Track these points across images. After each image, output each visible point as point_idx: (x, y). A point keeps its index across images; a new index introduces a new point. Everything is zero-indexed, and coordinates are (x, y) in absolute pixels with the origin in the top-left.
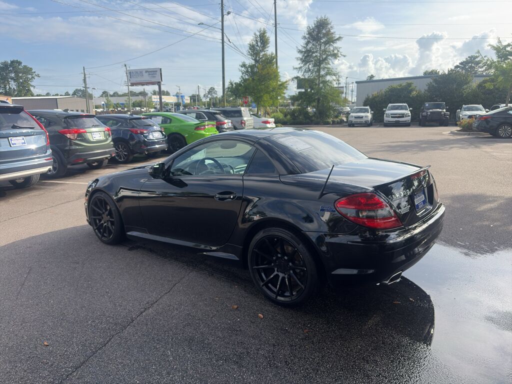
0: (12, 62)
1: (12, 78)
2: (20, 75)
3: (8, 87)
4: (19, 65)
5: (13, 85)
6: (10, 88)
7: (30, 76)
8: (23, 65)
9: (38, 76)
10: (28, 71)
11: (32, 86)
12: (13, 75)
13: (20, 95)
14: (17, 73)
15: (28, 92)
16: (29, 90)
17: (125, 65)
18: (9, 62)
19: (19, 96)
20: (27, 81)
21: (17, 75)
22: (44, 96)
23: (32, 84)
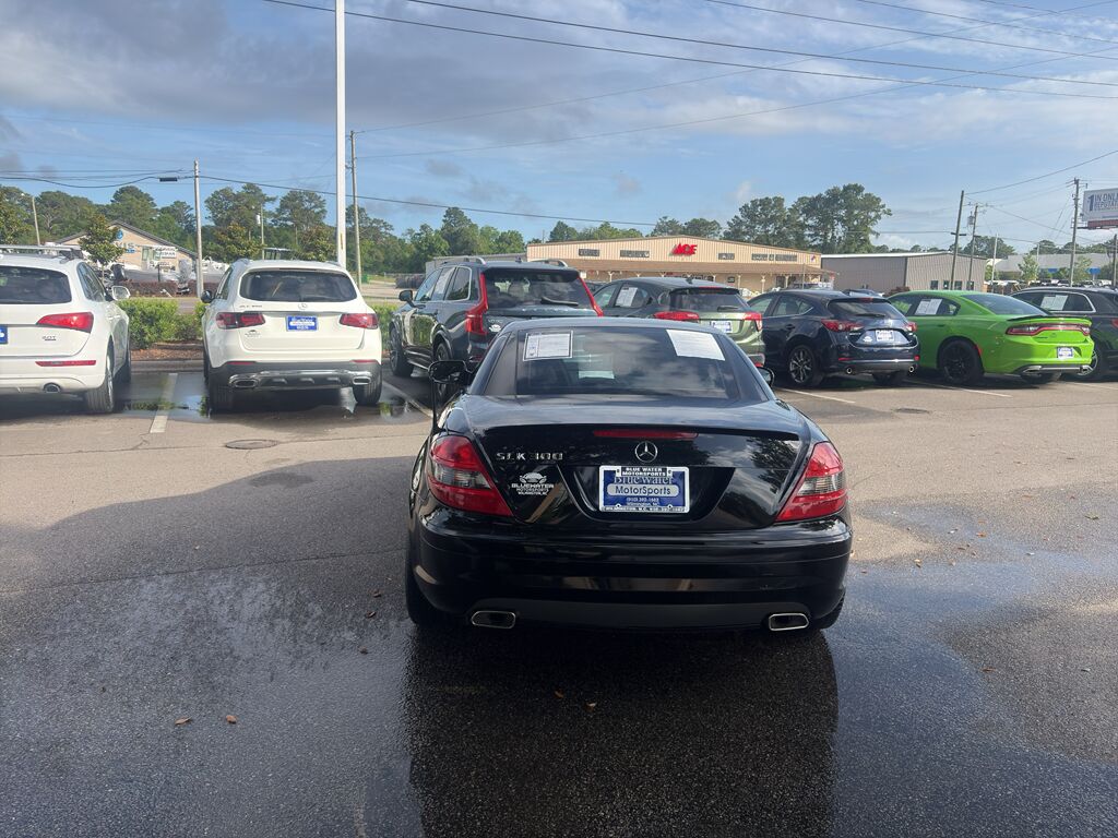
0: (846, 189)
1: (840, 219)
2: (856, 212)
3: (830, 235)
4: (858, 194)
5: (840, 231)
6: (833, 237)
7: (873, 214)
8: (864, 193)
9: (889, 213)
10: (872, 203)
11: (874, 233)
12: (843, 213)
13: (847, 249)
14: (850, 208)
15: (864, 244)
16: (866, 241)
17: (1077, 182)
18: (842, 189)
19: (846, 253)
20: (865, 223)
21: (849, 213)
22: (907, 252)
23: (874, 228)
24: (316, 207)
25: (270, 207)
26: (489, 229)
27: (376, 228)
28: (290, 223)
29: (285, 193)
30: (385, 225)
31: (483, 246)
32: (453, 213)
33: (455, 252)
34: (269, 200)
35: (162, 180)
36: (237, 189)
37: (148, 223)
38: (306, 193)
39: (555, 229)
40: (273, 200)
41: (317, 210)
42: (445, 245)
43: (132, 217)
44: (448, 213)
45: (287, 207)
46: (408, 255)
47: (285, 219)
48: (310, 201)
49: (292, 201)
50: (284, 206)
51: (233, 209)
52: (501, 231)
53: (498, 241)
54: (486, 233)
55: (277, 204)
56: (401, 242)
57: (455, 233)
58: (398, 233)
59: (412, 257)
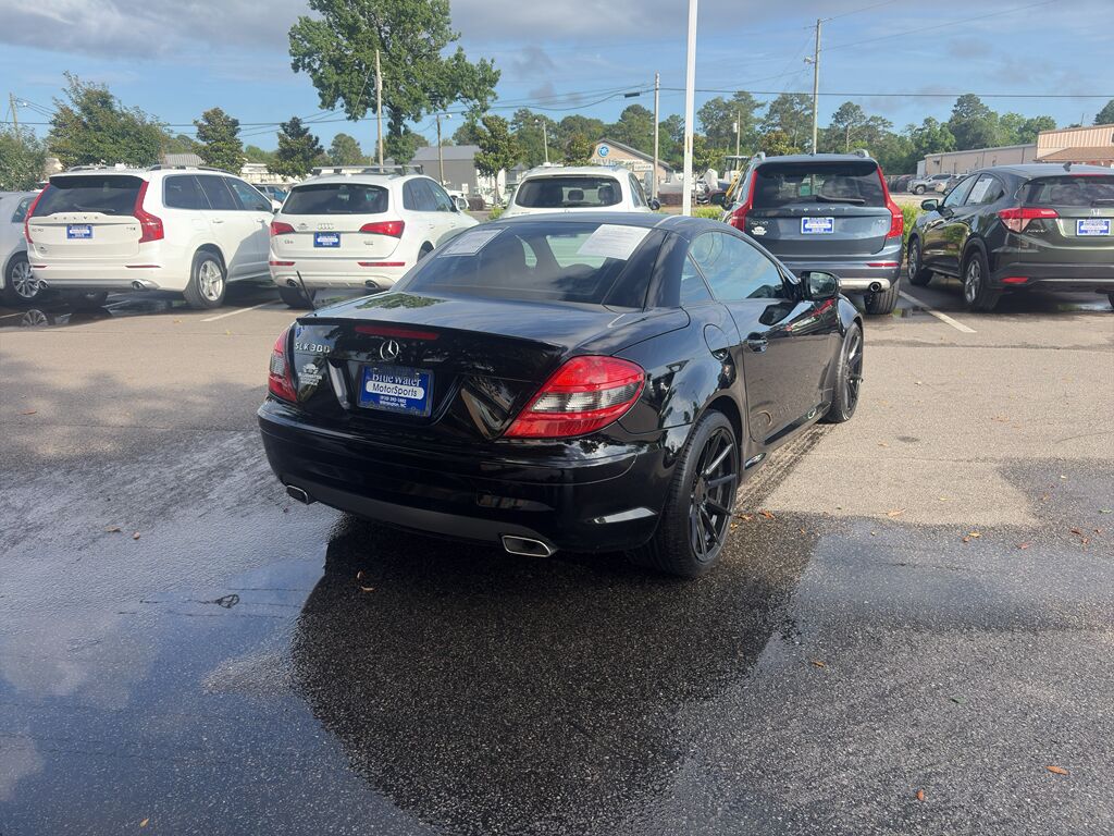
24: (806, 109)
25: (759, 114)
26: (1012, 116)
27: (873, 127)
28: (778, 129)
29: (775, 98)
30: (884, 122)
31: (999, 135)
32: (967, 101)
33: (962, 146)
34: (758, 106)
35: (627, 96)
36: (728, 98)
37: (645, 139)
38: (798, 95)
39: (1105, 110)
40: (763, 105)
41: (807, 113)
42: (952, 139)
43: (632, 135)
44: (960, 102)
45: (776, 112)
46: (905, 154)
47: (773, 125)
48: (801, 103)
49: (782, 105)
50: (773, 111)
51: (722, 118)
52: (1027, 117)
53: (1021, 131)
54: (1006, 123)
55: (766, 110)
56: (902, 139)
57: (965, 125)
58: (895, 131)
59: (909, 157)
